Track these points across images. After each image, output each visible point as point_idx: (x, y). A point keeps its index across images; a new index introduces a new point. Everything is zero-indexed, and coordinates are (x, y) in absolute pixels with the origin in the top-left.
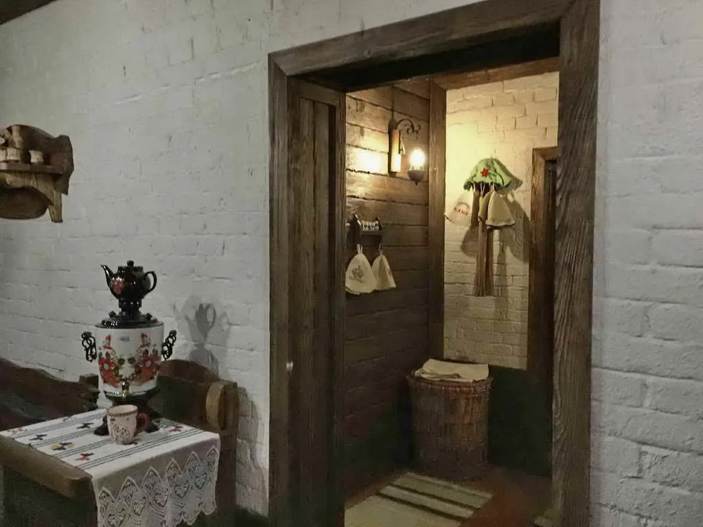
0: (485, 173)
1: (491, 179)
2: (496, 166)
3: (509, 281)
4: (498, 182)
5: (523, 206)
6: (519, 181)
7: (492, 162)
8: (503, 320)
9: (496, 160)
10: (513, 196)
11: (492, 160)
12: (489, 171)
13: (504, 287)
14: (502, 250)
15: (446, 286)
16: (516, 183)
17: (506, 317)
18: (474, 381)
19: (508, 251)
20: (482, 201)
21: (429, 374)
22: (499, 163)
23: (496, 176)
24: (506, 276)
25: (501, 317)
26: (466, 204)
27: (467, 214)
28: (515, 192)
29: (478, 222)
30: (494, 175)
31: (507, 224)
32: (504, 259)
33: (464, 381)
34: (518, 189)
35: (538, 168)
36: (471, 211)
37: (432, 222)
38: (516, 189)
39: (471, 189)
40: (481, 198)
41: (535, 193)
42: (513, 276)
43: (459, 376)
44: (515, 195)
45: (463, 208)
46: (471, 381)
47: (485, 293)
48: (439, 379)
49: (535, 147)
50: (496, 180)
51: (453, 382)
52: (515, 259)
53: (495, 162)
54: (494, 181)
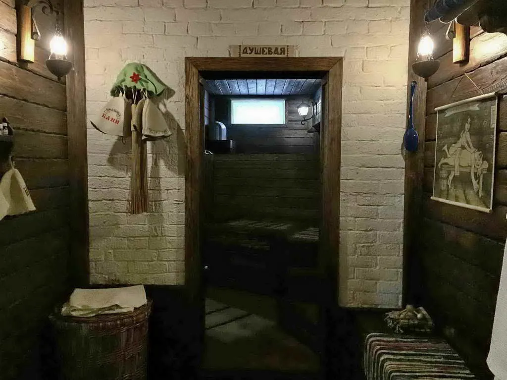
0: (135, 78)
1: (142, 85)
2: (146, 72)
3: (164, 195)
4: (150, 89)
5: (176, 117)
6: (171, 90)
7: (142, 67)
8: (157, 236)
9: (144, 65)
10: (165, 105)
11: (142, 66)
12: (140, 77)
13: (158, 202)
14: (156, 164)
15: (90, 204)
16: (168, 92)
17: (162, 233)
18: (135, 309)
19: (162, 163)
20: (134, 108)
21: (81, 310)
22: (148, 69)
23: (148, 82)
24: (161, 190)
25: (156, 234)
26: (115, 111)
27: (117, 122)
28: (167, 102)
29: (131, 132)
30: (145, 81)
31: (164, 134)
32: (158, 172)
33: (124, 310)
34: (169, 100)
35: (191, 78)
36: (122, 119)
37: (72, 132)
38: (168, 99)
39: (121, 94)
40: (133, 106)
41: (189, 104)
42: (168, 190)
43: (117, 306)
44: (168, 106)
45: (113, 115)
46: (132, 309)
47: (141, 210)
48: (94, 315)
49: (187, 56)
50: (148, 87)
51: (112, 314)
52: (169, 172)
53: (144, 68)
54: (146, 87)
